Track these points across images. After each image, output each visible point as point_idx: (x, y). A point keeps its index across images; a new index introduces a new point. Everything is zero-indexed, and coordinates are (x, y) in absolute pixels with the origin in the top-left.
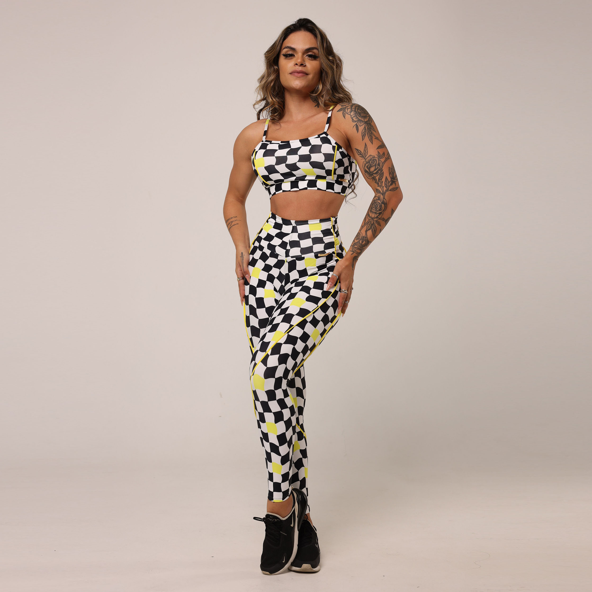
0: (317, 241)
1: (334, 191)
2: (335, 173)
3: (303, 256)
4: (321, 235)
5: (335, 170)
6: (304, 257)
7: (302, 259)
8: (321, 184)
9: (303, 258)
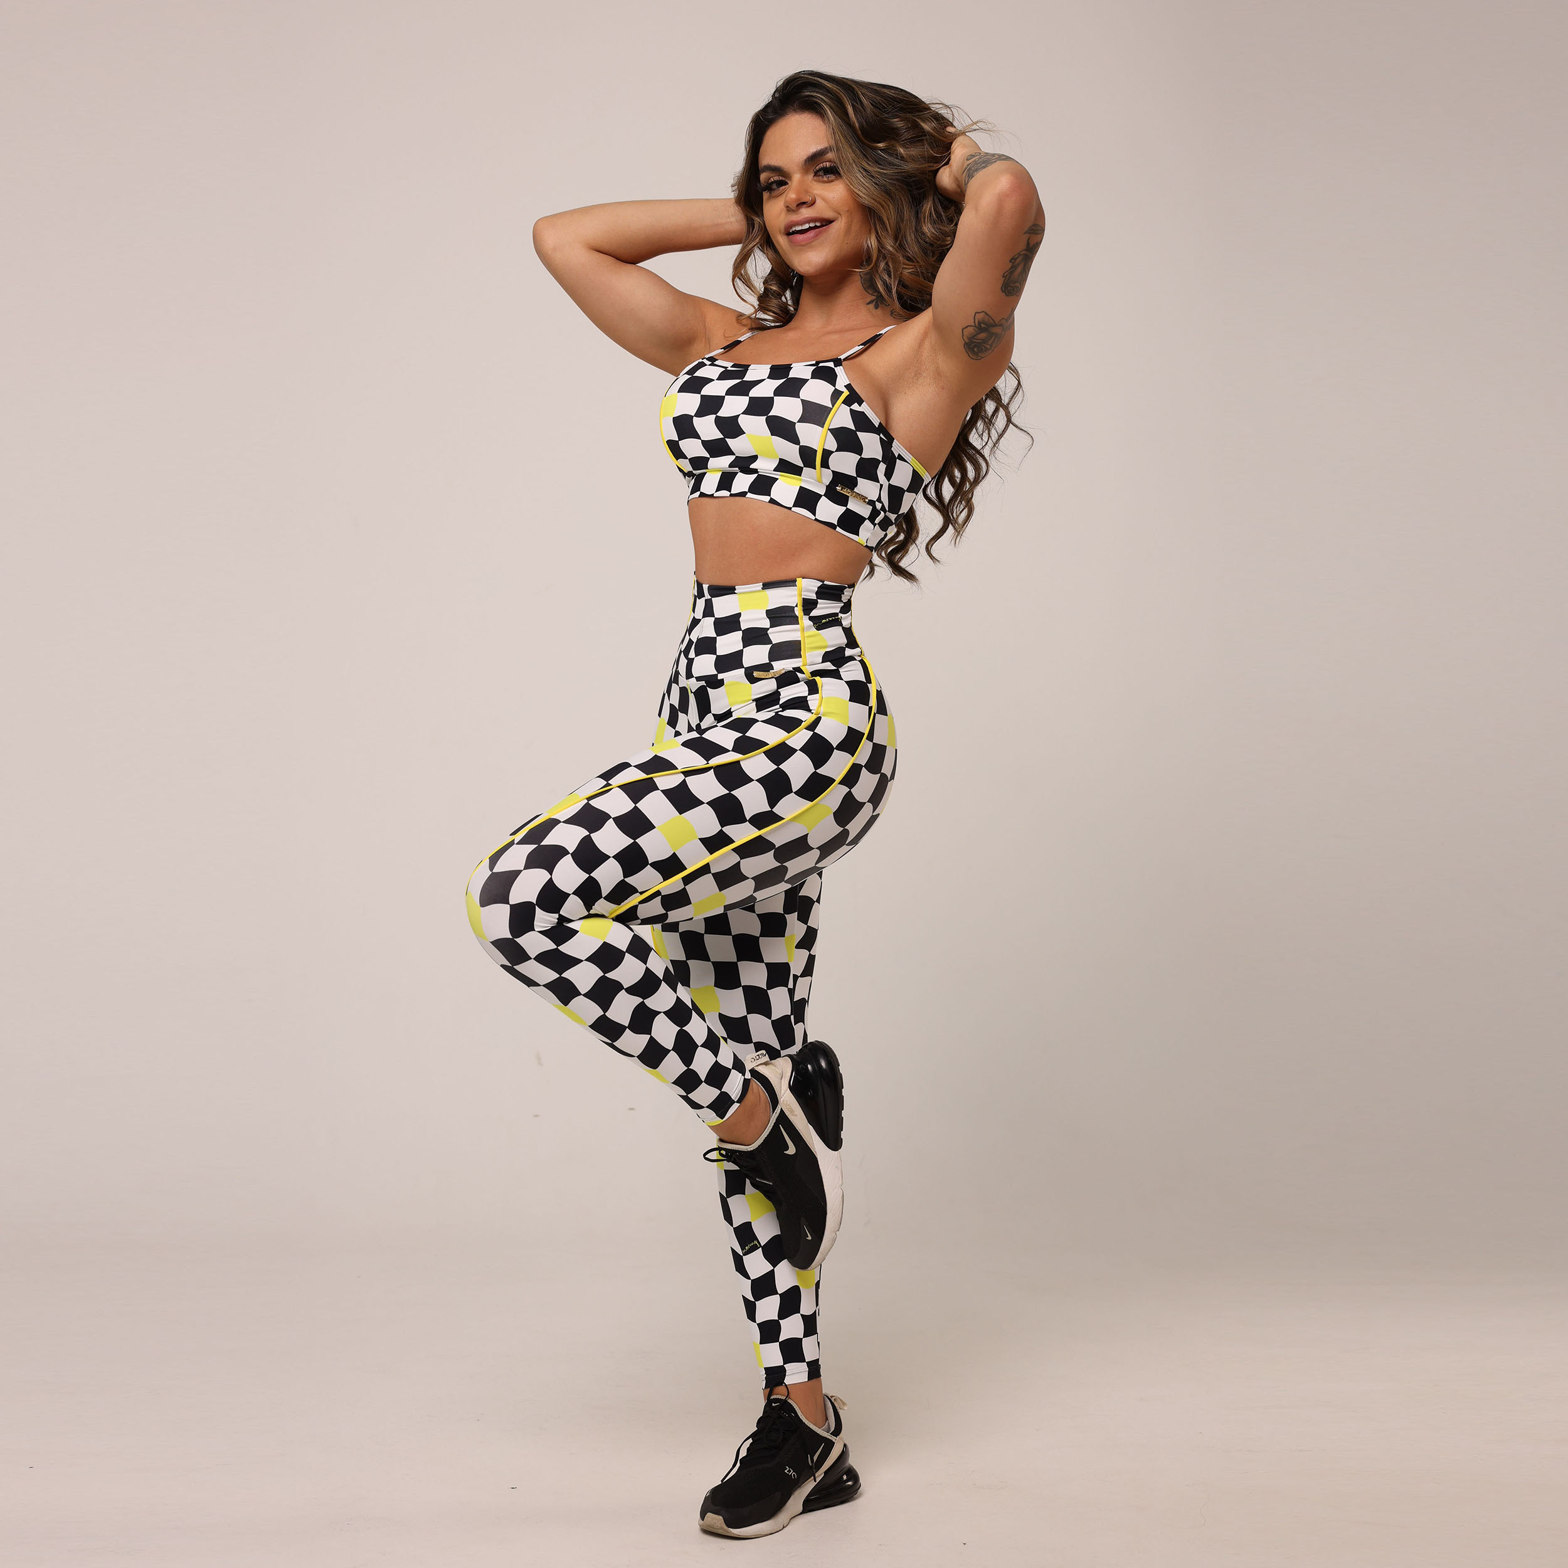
0: (754, 636)
1: (815, 516)
2: (825, 464)
3: (720, 676)
4: (766, 623)
5: (827, 454)
6: (723, 679)
7: (719, 684)
8: (786, 489)
9: (721, 683)
